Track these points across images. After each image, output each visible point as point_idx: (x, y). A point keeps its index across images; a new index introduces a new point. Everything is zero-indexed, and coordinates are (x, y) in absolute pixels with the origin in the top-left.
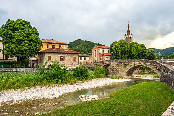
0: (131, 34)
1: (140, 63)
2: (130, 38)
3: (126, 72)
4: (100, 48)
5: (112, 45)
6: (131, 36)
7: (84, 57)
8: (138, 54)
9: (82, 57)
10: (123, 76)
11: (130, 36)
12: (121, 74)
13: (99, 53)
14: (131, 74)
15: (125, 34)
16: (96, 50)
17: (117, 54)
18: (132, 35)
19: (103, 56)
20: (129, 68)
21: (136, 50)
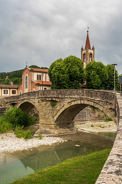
0: (91, 49)
1: (81, 99)
2: (91, 54)
3: (55, 118)
4: (34, 72)
5: (52, 66)
6: (92, 51)
7: (11, 90)
8: (103, 82)
9: (8, 90)
10: (47, 129)
11: (90, 51)
12: (44, 125)
13: (32, 82)
14: (69, 124)
15: (82, 49)
16: (27, 75)
17: (60, 82)
18: (93, 49)
19: (37, 87)
20: (61, 111)
21: (97, 76)
